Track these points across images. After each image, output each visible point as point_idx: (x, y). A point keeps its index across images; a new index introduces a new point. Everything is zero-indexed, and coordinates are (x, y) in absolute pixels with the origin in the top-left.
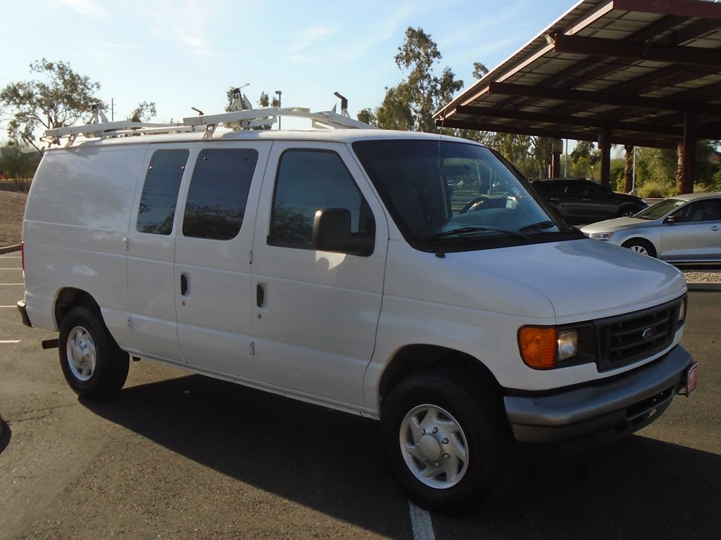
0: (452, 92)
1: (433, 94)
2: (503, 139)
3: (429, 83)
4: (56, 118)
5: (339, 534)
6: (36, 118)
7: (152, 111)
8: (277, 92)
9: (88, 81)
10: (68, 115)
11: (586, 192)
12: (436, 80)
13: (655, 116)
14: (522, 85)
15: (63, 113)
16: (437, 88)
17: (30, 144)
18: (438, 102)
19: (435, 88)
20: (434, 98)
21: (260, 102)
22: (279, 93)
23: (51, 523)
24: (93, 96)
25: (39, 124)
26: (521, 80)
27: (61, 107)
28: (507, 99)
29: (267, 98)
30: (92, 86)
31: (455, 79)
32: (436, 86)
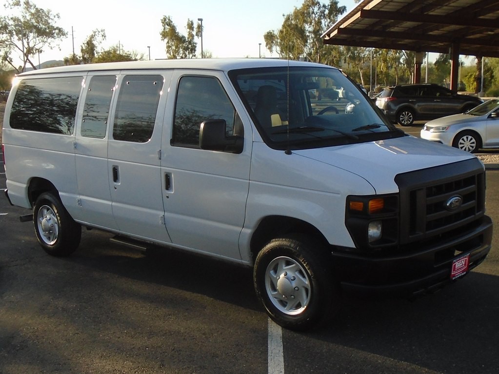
0: (337, 16)
1: (322, 17)
2: (381, 52)
3: (319, 8)
4: (28, 43)
5: (219, 333)
6: (12, 44)
7: (103, 36)
8: (199, 20)
9: (50, 13)
10: (37, 41)
11: (438, 94)
12: (324, 6)
13: (492, 33)
14: (386, 11)
15: (33, 40)
16: (325, 13)
17: (9, 64)
18: (326, 24)
19: (324, 13)
20: (323, 21)
21: (187, 27)
22: (201, 20)
23: (31, 329)
24: (55, 26)
25: (15, 49)
26: (385, 7)
27: (31, 35)
28: (377, 22)
29: (192, 24)
30: (55, 17)
31: (339, 5)
32: (325, 11)
